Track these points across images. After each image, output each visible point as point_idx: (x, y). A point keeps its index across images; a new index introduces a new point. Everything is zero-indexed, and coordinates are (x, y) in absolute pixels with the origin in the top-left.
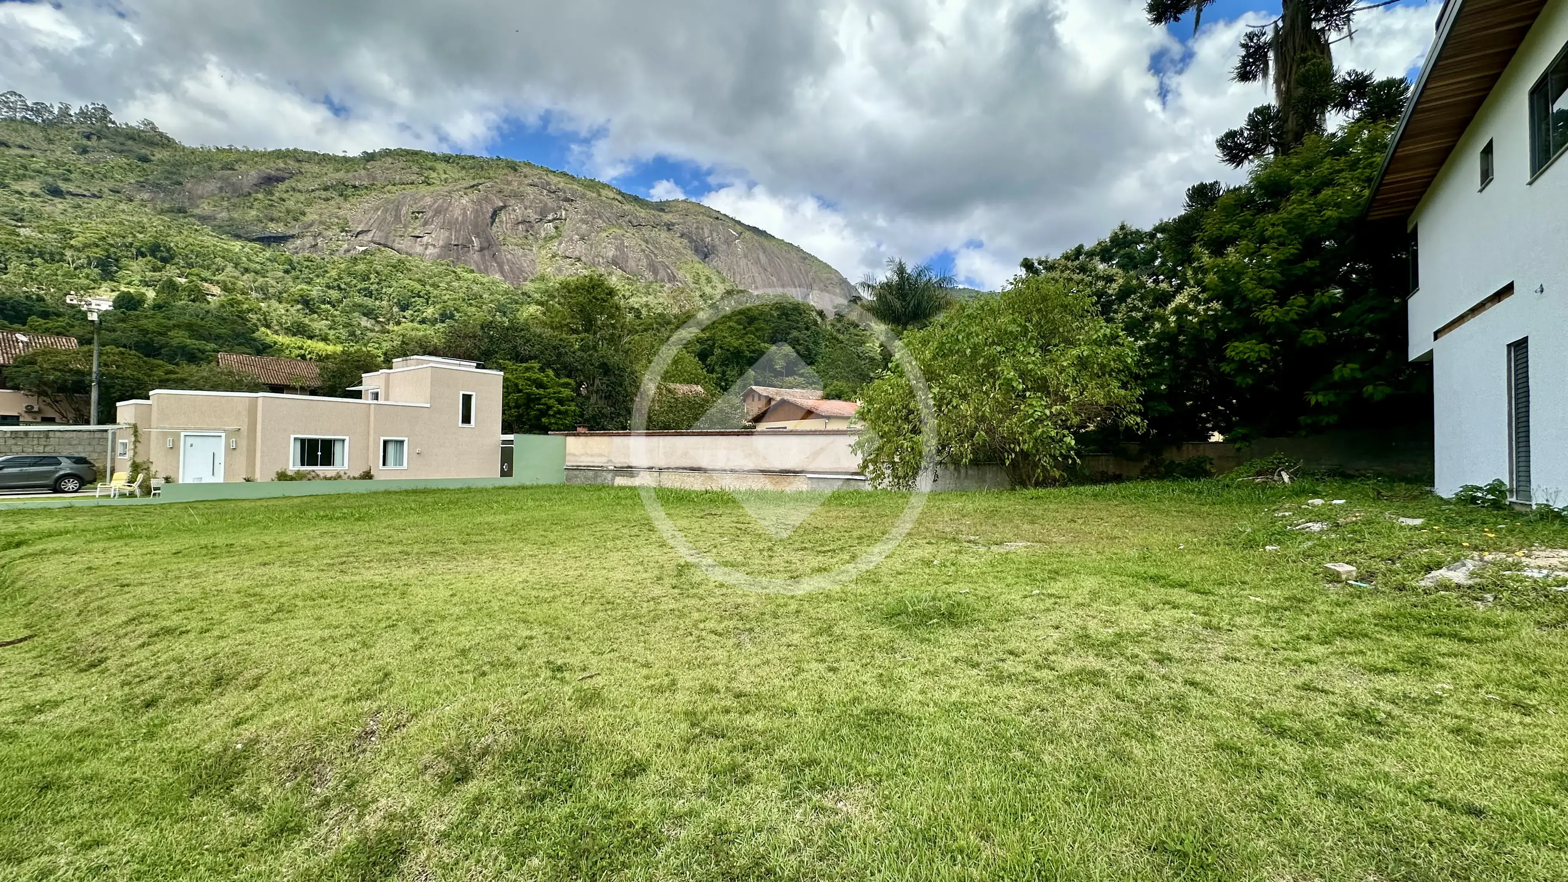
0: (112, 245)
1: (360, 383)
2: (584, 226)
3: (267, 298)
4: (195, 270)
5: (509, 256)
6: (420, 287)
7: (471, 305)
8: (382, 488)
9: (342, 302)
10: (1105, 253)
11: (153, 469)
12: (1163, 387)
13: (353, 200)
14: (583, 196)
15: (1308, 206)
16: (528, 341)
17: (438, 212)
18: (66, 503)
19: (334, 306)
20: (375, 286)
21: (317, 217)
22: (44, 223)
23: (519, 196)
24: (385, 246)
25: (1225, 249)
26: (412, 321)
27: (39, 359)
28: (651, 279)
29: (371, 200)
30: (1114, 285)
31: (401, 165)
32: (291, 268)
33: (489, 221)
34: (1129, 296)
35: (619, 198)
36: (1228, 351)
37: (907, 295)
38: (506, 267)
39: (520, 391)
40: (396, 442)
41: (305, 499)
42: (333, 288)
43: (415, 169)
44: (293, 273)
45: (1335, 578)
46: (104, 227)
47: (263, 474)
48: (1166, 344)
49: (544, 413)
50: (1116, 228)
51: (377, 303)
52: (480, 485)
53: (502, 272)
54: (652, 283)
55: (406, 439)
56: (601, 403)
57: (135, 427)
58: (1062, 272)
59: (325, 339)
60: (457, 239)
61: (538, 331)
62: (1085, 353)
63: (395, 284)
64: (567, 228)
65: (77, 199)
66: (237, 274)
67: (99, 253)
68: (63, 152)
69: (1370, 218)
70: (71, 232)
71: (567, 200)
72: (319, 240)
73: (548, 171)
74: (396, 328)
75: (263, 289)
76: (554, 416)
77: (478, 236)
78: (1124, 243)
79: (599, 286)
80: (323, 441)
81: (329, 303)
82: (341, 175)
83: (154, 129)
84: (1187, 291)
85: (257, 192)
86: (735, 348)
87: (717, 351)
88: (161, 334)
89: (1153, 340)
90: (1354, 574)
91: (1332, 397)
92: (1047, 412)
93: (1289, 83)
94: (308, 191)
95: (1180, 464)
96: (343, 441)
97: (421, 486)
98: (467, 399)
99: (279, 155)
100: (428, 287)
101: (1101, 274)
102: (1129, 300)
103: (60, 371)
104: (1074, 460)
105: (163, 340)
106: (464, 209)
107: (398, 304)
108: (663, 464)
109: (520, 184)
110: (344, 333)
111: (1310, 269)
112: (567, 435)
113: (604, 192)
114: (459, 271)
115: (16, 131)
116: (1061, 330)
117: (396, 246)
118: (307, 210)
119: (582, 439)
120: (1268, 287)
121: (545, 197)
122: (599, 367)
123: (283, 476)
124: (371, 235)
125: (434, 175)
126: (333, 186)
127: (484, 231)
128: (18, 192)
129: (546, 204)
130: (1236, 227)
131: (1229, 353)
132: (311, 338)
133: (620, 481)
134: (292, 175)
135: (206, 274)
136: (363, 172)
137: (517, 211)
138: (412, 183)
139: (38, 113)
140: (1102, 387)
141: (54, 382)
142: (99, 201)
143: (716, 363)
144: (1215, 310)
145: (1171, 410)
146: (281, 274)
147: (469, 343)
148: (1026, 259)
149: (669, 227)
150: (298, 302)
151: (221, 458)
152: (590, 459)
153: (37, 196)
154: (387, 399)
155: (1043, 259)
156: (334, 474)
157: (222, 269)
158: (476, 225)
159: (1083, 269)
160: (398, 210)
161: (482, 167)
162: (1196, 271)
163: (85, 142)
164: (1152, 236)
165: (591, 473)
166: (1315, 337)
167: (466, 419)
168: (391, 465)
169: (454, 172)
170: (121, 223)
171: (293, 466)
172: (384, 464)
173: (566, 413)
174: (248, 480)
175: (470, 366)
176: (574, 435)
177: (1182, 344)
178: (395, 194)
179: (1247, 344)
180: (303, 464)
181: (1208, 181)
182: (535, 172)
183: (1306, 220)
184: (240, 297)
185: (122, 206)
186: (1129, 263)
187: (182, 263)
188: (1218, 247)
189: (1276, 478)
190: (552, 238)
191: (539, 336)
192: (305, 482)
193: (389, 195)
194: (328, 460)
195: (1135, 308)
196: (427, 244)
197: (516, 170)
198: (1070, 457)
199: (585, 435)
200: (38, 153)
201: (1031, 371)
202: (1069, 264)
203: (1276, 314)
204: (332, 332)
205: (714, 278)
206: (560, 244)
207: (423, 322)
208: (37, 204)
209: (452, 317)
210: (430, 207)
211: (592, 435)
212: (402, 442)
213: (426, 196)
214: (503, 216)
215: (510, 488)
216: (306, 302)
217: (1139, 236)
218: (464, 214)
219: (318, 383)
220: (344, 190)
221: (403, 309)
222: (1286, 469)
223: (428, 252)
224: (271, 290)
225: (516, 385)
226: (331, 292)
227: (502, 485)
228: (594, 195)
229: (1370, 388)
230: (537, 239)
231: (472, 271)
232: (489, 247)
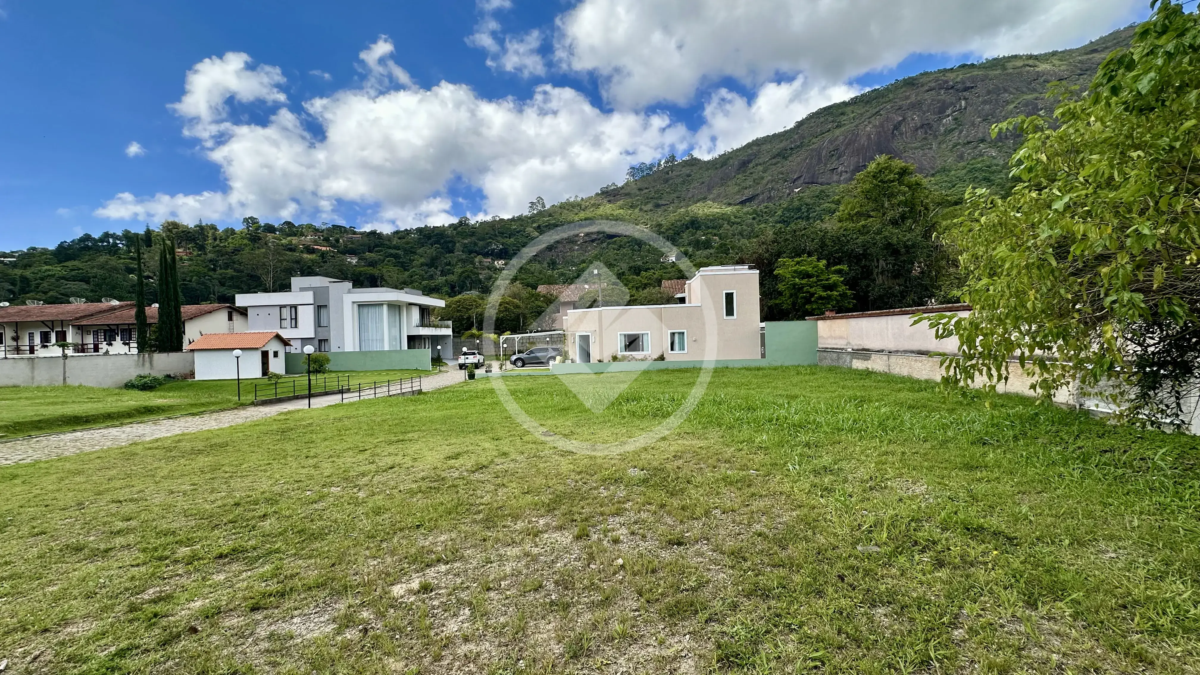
0: (676, 227)
4: (710, 231)
13: (790, 158)
17: (848, 145)
20: (805, 214)
21: (770, 178)
23: (917, 105)
24: (813, 183)
29: (802, 153)
31: (821, 120)
32: (756, 215)
33: (890, 136)
40: (679, 333)
42: (780, 222)
43: (830, 119)
44: (757, 219)
46: (673, 218)
47: (607, 356)
49: (808, 301)
55: (685, 331)
60: (864, 160)
64: (968, 115)
65: (665, 207)
66: (729, 227)
67: (671, 233)
71: (966, 89)
72: (772, 192)
75: (740, 233)
76: (816, 302)
82: (783, 144)
85: (739, 174)
94: (764, 163)
98: (730, 296)
99: (749, 146)
106: (869, 135)
108: (892, 346)
109: (918, 94)
112: (818, 319)
117: (820, 180)
118: (765, 175)
119: (829, 322)
121: (943, 96)
123: (616, 359)
124: (802, 179)
125: (845, 118)
126: (779, 154)
127: (886, 147)
129: (944, 102)
133: (858, 364)
134: (756, 156)
135: (715, 231)
136: (797, 137)
137: (916, 118)
138: (829, 130)
142: (673, 205)
146: (751, 221)
152: (834, 341)
157: (721, 227)
160: (820, 154)
161: (883, 96)
163: (667, 176)
165: (835, 355)
167: (729, 312)
168: (677, 351)
169: (859, 109)
172: (672, 349)
176: (822, 319)
178: (818, 143)
185: (682, 204)
187: (704, 228)
190: (952, 130)
193: (813, 146)
196: (841, 172)
197: (913, 84)
206: (960, 133)
210: (843, 143)
211: (836, 318)
212: (683, 333)
213: (839, 136)
214: (903, 128)
220: (785, 154)
223: (842, 178)
224: (745, 233)
228: (999, 71)
230: (936, 137)
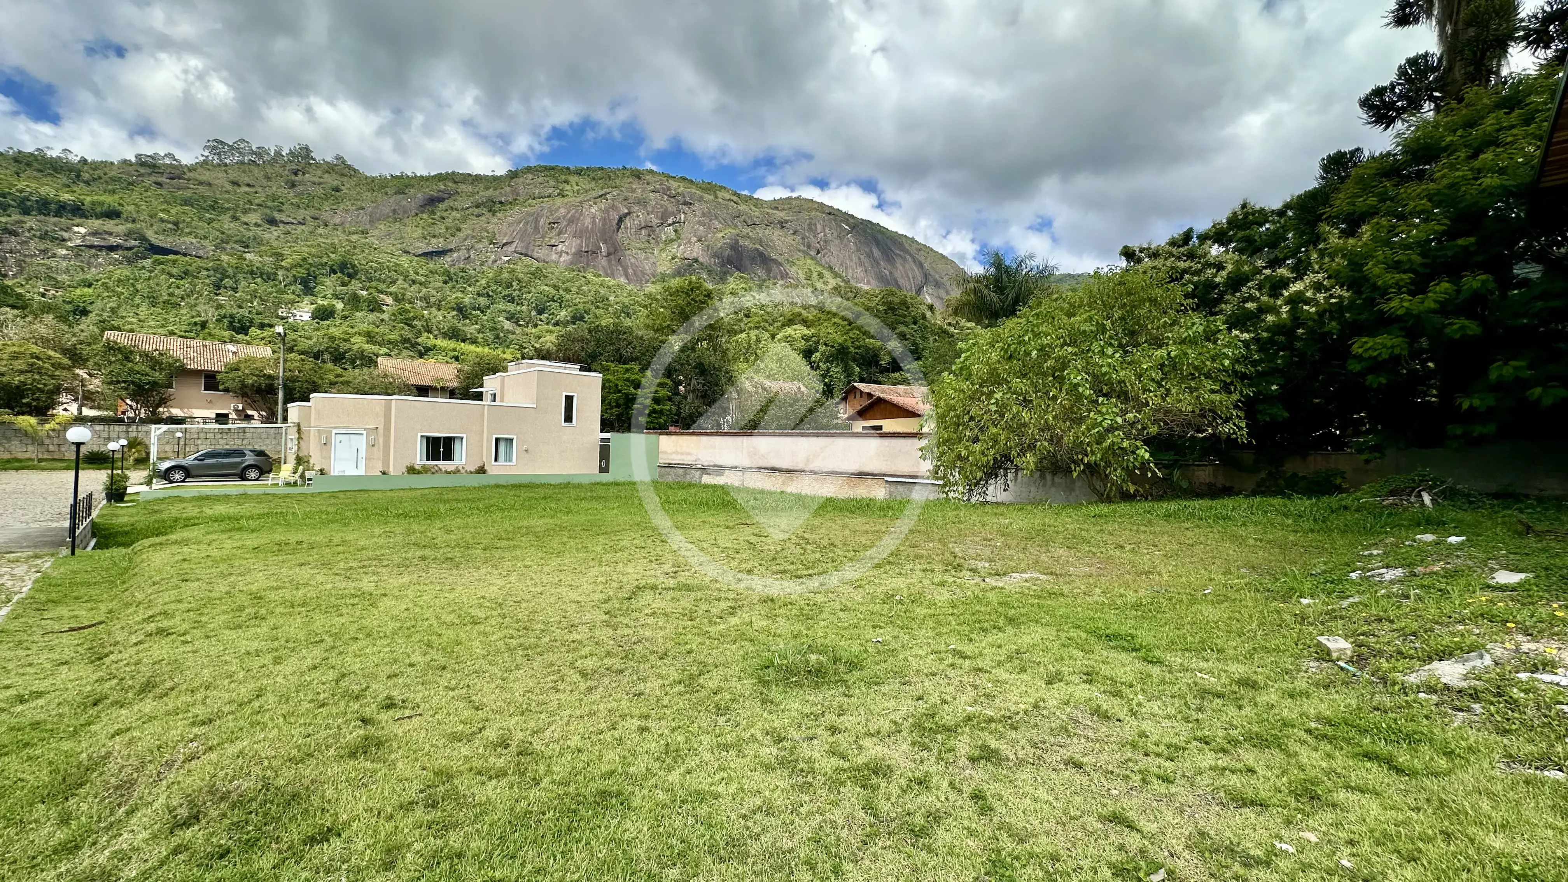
0: (311, 264)
1: (482, 386)
2: (701, 228)
3: (429, 306)
4: (374, 284)
5: (633, 260)
6: (554, 292)
7: (598, 307)
8: (492, 483)
9: (489, 307)
10: (1219, 236)
11: (312, 462)
12: (1274, 387)
13: (499, 215)
14: (701, 199)
15: (1461, 174)
16: (630, 344)
17: (571, 221)
18: (240, 490)
19: (482, 312)
20: (517, 292)
21: (470, 232)
22: (263, 248)
23: (642, 202)
24: (526, 255)
25: (1359, 227)
26: (547, 324)
27: (242, 366)
28: (764, 277)
29: (515, 213)
30: (1224, 273)
31: (541, 179)
32: (448, 278)
33: (615, 227)
34: (1245, 285)
35: (735, 198)
36: (1355, 346)
37: (1005, 288)
38: (630, 271)
39: (620, 391)
40: (507, 439)
41: (426, 491)
42: (483, 295)
43: (552, 183)
44: (450, 284)
45: (1324, 655)
46: (306, 249)
47: (396, 468)
48: (1282, 338)
50: (1237, 207)
51: (518, 308)
52: (576, 481)
53: (626, 276)
54: (765, 281)
55: (515, 437)
56: (697, 403)
57: (299, 425)
58: (1166, 259)
59: (474, 342)
60: (587, 245)
61: (640, 333)
62: (1173, 354)
63: (533, 290)
64: (686, 231)
65: (287, 226)
66: (406, 286)
67: (301, 272)
68: (277, 188)
69: (1542, 185)
70: (282, 255)
71: (685, 203)
72: (472, 252)
73: (669, 177)
74: (534, 330)
75: (425, 299)
77: (605, 242)
78: (1245, 223)
79: (698, 288)
80: (445, 438)
81: (479, 309)
82: (490, 192)
83: (344, 162)
84: (1310, 278)
85: (423, 212)
86: (840, 344)
87: (822, 348)
88: (345, 340)
89: (1265, 335)
90: (1349, 653)
91: (1491, 401)
92: (1119, 420)
93: (1456, 24)
94: (463, 209)
95: (1304, 477)
96: (462, 438)
97: (526, 481)
98: (569, 400)
99: (440, 178)
100: (561, 292)
101: (1212, 260)
102: (1244, 289)
103: (257, 376)
104: (1154, 473)
105: (347, 346)
106: (594, 218)
107: (536, 308)
109: (643, 191)
110: (490, 336)
111: (1465, 248)
112: (660, 434)
113: (720, 194)
114: (589, 276)
115: (244, 172)
116: (1149, 327)
117: (535, 255)
118: (463, 226)
119: (674, 437)
120: (1405, 272)
121: (666, 202)
122: (695, 367)
123: (411, 470)
124: (514, 245)
125: (568, 187)
126: (483, 204)
127: (611, 238)
128: (246, 224)
129: (666, 209)
130: (1372, 201)
131: (1356, 349)
132: (464, 341)
133: (707, 479)
134: (450, 195)
135: (382, 286)
136: (508, 189)
137: (640, 216)
138: (549, 196)
139: (260, 155)
140: (1192, 390)
141: (253, 385)
142: (303, 227)
143: (820, 360)
144: (1340, 297)
145: (1286, 414)
146: (441, 284)
147: (577, 347)
148: (1125, 247)
149: (782, 224)
150: (454, 309)
151: (363, 454)
152: (679, 457)
153: (259, 226)
154: (502, 400)
155: (1145, 246)
156: (453, 468)
157: (394, 282)
158: (603, 232)
159: (1191, 256)
160: (537, 221)
161: (610, 177)
162: (1322, 254)
163: (293, 178)
164: (1281, 213)
165: (681, 471)
166: (1462, 328)
167: (568, 418)
168: (501, 461)
169: (584, 183)
170: (319, 245)
171: (419, 459)
172: (496, 460)
173: (661, 412)
174: (384, 473)
175: (574, 369)
176: (667, 434)
177: (1298, 338)
178: (534, 207)
179: (1378, 340)
180: (428, 459)
181: (1347, 148)
182: (657, 178)
183: (1458, 190)
184: (408, 306)
185: (320, 231)
186: (1250, 247)
187: (363, 278)
188: (1352, 227)
189: (1413, 499)
190: (672, 241)
191: (641, 338)
192: (429, 475)
193: (529, 209)
194: (448, 455)
195: (1252, 299)
196: (562, 252)
197: (639, 178)
198: (1150, 469)
199: (676, 434)
200: (260, 190)
201: (1105, 374)
202: (1174, 250)
203: (1405, 304)
204: (481, 335)
205: (826, 273)
206: (679, 246)
207: (557, 324)
208: (259, 231)
209: (582, 318)
210: (564, 217)
211: (682, 434)
212: (512, 440)
213: (561, 208)
214: (628, 222)
215: (603, 485)
216: (461, 310)
217: (1262, 216)
218: (594, 222)
219: (455, 384)
220: (492, 206)
221: (540, 312)
222: (1429, 490)
223: (562, 259)
224: (432, 300)
225: (617, 385)
226: (481, 299)
227: (598, 480)
228: (711, 197)
229: (1538, 391)
230: (658, 243)
231: (600, 276)
232: (615, 252)
